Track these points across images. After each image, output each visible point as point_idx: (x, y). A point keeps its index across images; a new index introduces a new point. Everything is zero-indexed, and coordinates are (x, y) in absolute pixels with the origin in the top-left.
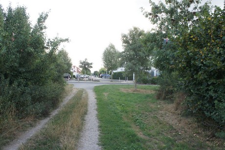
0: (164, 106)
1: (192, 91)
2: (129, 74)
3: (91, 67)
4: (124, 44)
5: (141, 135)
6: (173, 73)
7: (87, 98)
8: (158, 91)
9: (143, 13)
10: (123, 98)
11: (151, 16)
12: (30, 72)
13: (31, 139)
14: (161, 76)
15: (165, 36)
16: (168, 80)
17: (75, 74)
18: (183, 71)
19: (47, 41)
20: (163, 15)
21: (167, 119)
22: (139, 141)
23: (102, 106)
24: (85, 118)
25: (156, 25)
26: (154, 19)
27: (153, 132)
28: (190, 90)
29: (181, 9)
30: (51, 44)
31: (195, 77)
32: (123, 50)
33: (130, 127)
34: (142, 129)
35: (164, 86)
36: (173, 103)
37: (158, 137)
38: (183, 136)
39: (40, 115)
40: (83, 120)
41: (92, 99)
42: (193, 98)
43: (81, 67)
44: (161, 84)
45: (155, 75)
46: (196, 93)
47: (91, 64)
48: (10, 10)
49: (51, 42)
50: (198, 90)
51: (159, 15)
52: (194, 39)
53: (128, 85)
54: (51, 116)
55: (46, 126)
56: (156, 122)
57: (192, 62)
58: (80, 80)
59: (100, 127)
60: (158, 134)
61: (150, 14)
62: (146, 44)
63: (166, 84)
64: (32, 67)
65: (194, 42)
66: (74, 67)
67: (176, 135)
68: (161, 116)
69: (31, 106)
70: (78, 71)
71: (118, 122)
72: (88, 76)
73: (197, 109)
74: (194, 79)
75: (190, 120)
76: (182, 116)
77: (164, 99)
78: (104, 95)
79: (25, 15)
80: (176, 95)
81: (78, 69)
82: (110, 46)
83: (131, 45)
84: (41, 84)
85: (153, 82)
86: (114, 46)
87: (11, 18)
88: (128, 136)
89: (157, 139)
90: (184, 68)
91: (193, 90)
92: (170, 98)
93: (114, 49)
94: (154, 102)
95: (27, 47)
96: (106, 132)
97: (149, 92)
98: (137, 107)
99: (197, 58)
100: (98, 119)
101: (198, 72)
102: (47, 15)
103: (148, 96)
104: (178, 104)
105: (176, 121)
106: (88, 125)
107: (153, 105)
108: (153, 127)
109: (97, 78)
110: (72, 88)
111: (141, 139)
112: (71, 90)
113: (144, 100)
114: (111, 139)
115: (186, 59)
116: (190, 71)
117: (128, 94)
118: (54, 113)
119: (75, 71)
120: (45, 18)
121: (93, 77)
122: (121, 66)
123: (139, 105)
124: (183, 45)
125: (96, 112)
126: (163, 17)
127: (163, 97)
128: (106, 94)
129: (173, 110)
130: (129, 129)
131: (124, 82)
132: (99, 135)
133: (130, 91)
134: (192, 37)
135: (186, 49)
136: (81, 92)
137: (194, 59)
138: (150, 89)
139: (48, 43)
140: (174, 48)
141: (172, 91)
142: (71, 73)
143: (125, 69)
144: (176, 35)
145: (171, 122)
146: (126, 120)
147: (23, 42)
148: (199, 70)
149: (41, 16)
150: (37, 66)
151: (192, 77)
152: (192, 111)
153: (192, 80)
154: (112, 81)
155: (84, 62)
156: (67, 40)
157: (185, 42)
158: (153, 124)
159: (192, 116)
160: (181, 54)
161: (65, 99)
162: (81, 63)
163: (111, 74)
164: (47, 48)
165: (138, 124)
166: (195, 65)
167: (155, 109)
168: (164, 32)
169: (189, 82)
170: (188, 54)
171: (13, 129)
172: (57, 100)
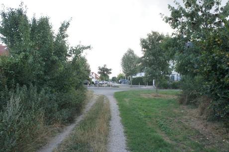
0: (188, 111)
1: (218, 95)
2: (149, 79)
3: (111, 73)
4: (143, 49)
5: (167, 140)
6: (196, 77)
7: (108, 104)
8: (181, 95)
9: (163, 18)
10: (145, 104)
11: (171, 21)
12: (54, 79)
13: (61, 144)
14: (183, 80)
15: (187, 40)
16: (190, 84)
17: (94, 80)
18: (208, 75)
19: (69, 49)
20: (184, 19)
21: (192, 124)
22: (167, 146)
23: (125, 111)
24: (110, 124)
25: (176, 29)
26: (174, 24)
27: (180, 137)
28: (216, 94)
29: (202, 12)
30: (73, 51)
31: (222, 80)
32: (143, 55)
33: (156, 132)
34: (168, 134)
35: (186, 90)
36: (197, 108)
37: (185, 142)
38: (212, 141)
39: (67, 121)
40: (108, 125)
41: (114, 105)
42: (219, 102)
43: (99, 73)
44: (184, 89)
45: (175, 79)
46: (223, 97)
47: (110, 70)
48: (34, 21)
49: (74, 50)
50: (225, 94)
51: (179, 19)
52: (219, 42)
53: (149, 90)
54: (76, 122)
55: (74, 132)
56: (181, 127)
57: (219, 65)
58: (99, 86)
59: (126, 132)
60: (185, 139)
61: (170, 19)
62: (167, 48)
63: (189, 89)
64: (56, 75)
65: (219, 45)
66: (93, 73)
67: (203, 141)
68: (186, 121)
69: (58, 113)
70: (96, 78)
71: (143, 127)
72: (106, 82)
73: (225, 114)
74: (220, 83)
75: (217, 125)
76: (209, 121)
77: (188, 104)
78: (126, 101)
79: (48, 25)
80: (200, 100)
81: (96, 75)
82: (129, 52)
83: (150, 50)
84: (65, 91)
85: (175, 86)
86: (133, 51)
87: (35, 28)
88: (155, 142)
89: (184, 144)
90: (210, 72)
91: (220, 94)
92: (194, 103)
93: (133, 54)
94: (177, 108)
95: (51, 55)
96: (132, 137)
97: (171, 97)
98: (160, 112)
99: (223, 61)
100: (123, 124)
101: (224, 75)
102: (69, 24)
103: (169, 101)
104: (203, 109)
105: (202, 126)
106: (114, 130)
107: (176, 110)
108: (179, 132)
109: (116, 84)
110: (92, 94)
111: (168, 144)
112: (92, 97)
113: (167, 105)
114: (139, 145)
115: (211, 62)
116: (216, 74)
117: (150, 100)
118: (79, 119)
119: (93, 78)
120: (67, 27)
121: (111, 83)
122: (141, 71)
123: (162, 110)
124: (207, 48)
125: (119, 118)
126: (183, 21)
127: (186, 101)
128: (127, 100)
129: (197, 115)
130: (155, 134)
131: (144, 87)
132: (126, 141)
133: (151, 96)
134: (217, 40)
135: (211, 53)
136: (102, 98)
137: (220, 63)
138: (172, 94)
139: (71, 51)
140: (197, 52)
141: (195, 95)
142: (90, 80)
143: (146, 75)
144: (198, 38)
145: (197, 127)
146: (150, 126)
147: (47, 51)
148: (226, 73)
149: (63, 24)
150: (61, 73)
151: (218, 80)
152: (219, 116)
153: (218, 84)
154: (131, 87)
155: (104, 68)
156: (89, 47)
157: (209, 45)
158: (179, 130)
159: (219, 121)
160: (206, 58)
161: (88, 106)
162: (100, 69)
163: (129, 80)
164: (70, 56)
165: (163, 129)
166: (220, 69)
167: (179, 115)
168: (185, 36)
169: (215, 86)
170: (213, 57)
171: (44, 134)
172: (81, 106)
